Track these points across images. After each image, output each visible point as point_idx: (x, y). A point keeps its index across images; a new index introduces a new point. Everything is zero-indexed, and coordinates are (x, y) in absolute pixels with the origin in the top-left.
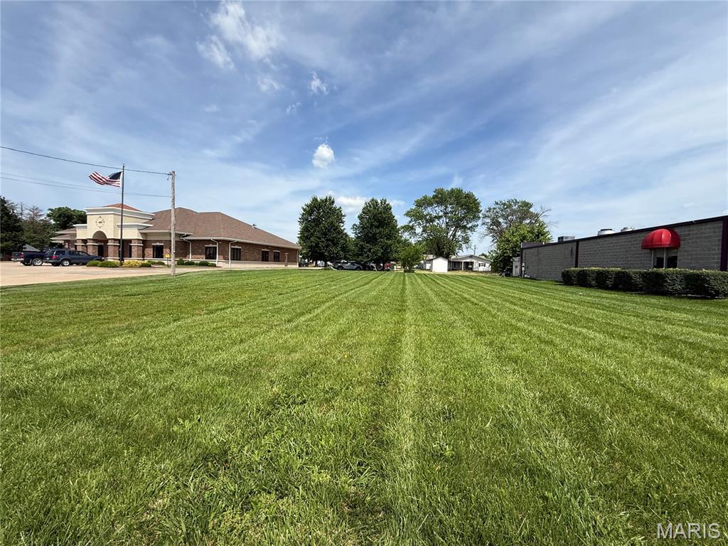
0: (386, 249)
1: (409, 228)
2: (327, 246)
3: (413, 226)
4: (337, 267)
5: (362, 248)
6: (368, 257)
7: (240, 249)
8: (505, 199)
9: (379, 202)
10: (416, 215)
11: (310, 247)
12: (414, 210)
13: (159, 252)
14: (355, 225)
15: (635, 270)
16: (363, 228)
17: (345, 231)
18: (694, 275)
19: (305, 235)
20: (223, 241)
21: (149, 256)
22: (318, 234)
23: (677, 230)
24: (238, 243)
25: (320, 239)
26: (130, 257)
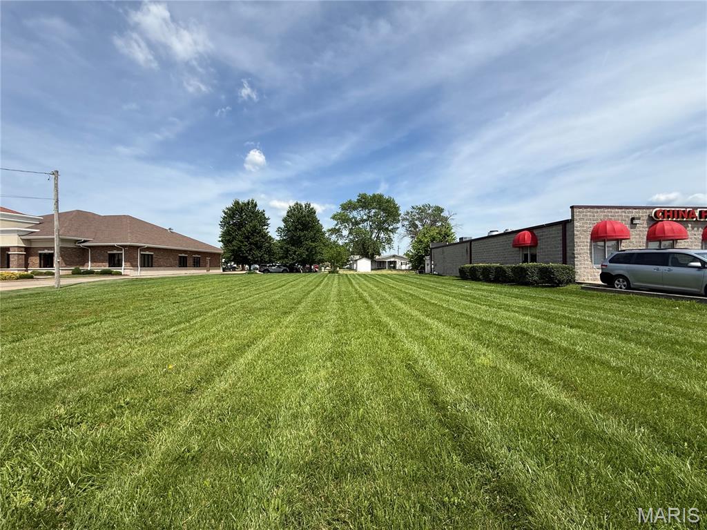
0: (311, 251)
1: (335, 231)
2: (251, 250)
3: (339, 229)
4: (262, 270)
5: (287, 251)
6: (293, 259)
7: (152, 255)
8: (420, 204)
9: (304, 206)
10: (341, 218)
11: (233, 251)
12: (340, 214)
13: (47, 260)
14: (279, 228)
15: (507, 265)
16: (289, 231)
17: (269, 234)
18: (544, 268)
19: (227, 238)
20: (130, 247)
21: (34, 265)
22: (240, 238)
23: (535, 232)
24: (149, 249)
25: (242, 242)
26: (8, 267)
